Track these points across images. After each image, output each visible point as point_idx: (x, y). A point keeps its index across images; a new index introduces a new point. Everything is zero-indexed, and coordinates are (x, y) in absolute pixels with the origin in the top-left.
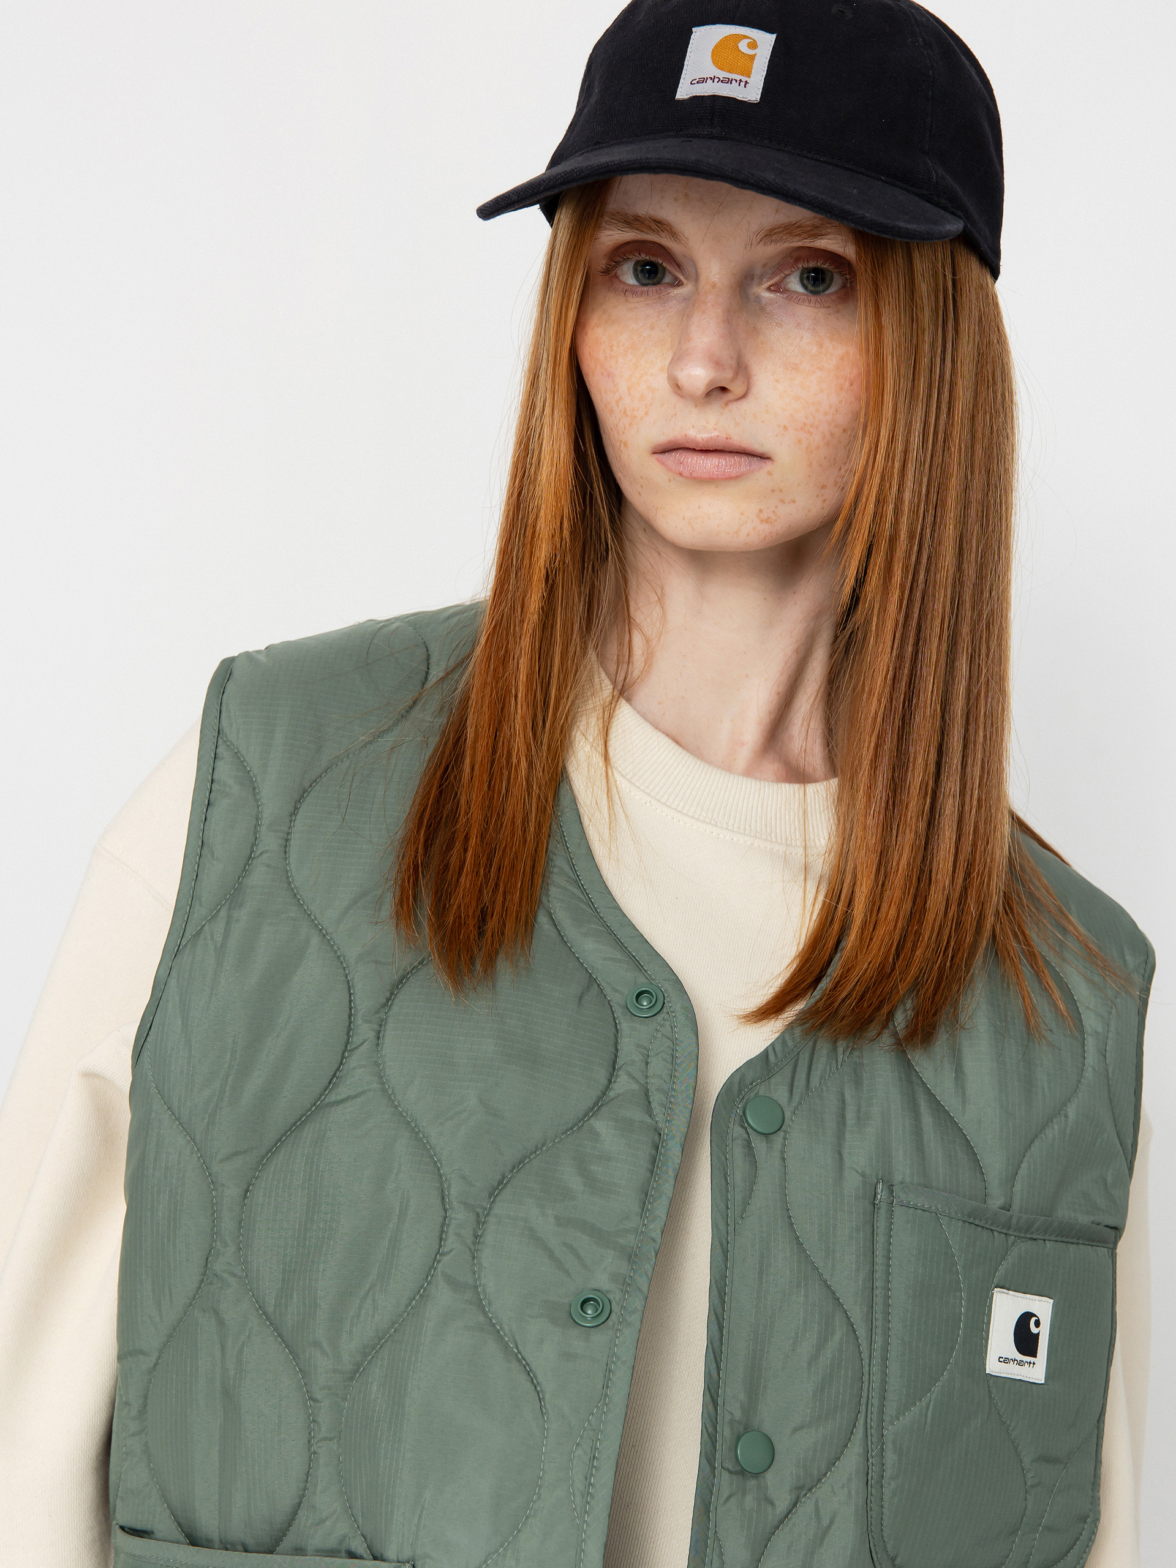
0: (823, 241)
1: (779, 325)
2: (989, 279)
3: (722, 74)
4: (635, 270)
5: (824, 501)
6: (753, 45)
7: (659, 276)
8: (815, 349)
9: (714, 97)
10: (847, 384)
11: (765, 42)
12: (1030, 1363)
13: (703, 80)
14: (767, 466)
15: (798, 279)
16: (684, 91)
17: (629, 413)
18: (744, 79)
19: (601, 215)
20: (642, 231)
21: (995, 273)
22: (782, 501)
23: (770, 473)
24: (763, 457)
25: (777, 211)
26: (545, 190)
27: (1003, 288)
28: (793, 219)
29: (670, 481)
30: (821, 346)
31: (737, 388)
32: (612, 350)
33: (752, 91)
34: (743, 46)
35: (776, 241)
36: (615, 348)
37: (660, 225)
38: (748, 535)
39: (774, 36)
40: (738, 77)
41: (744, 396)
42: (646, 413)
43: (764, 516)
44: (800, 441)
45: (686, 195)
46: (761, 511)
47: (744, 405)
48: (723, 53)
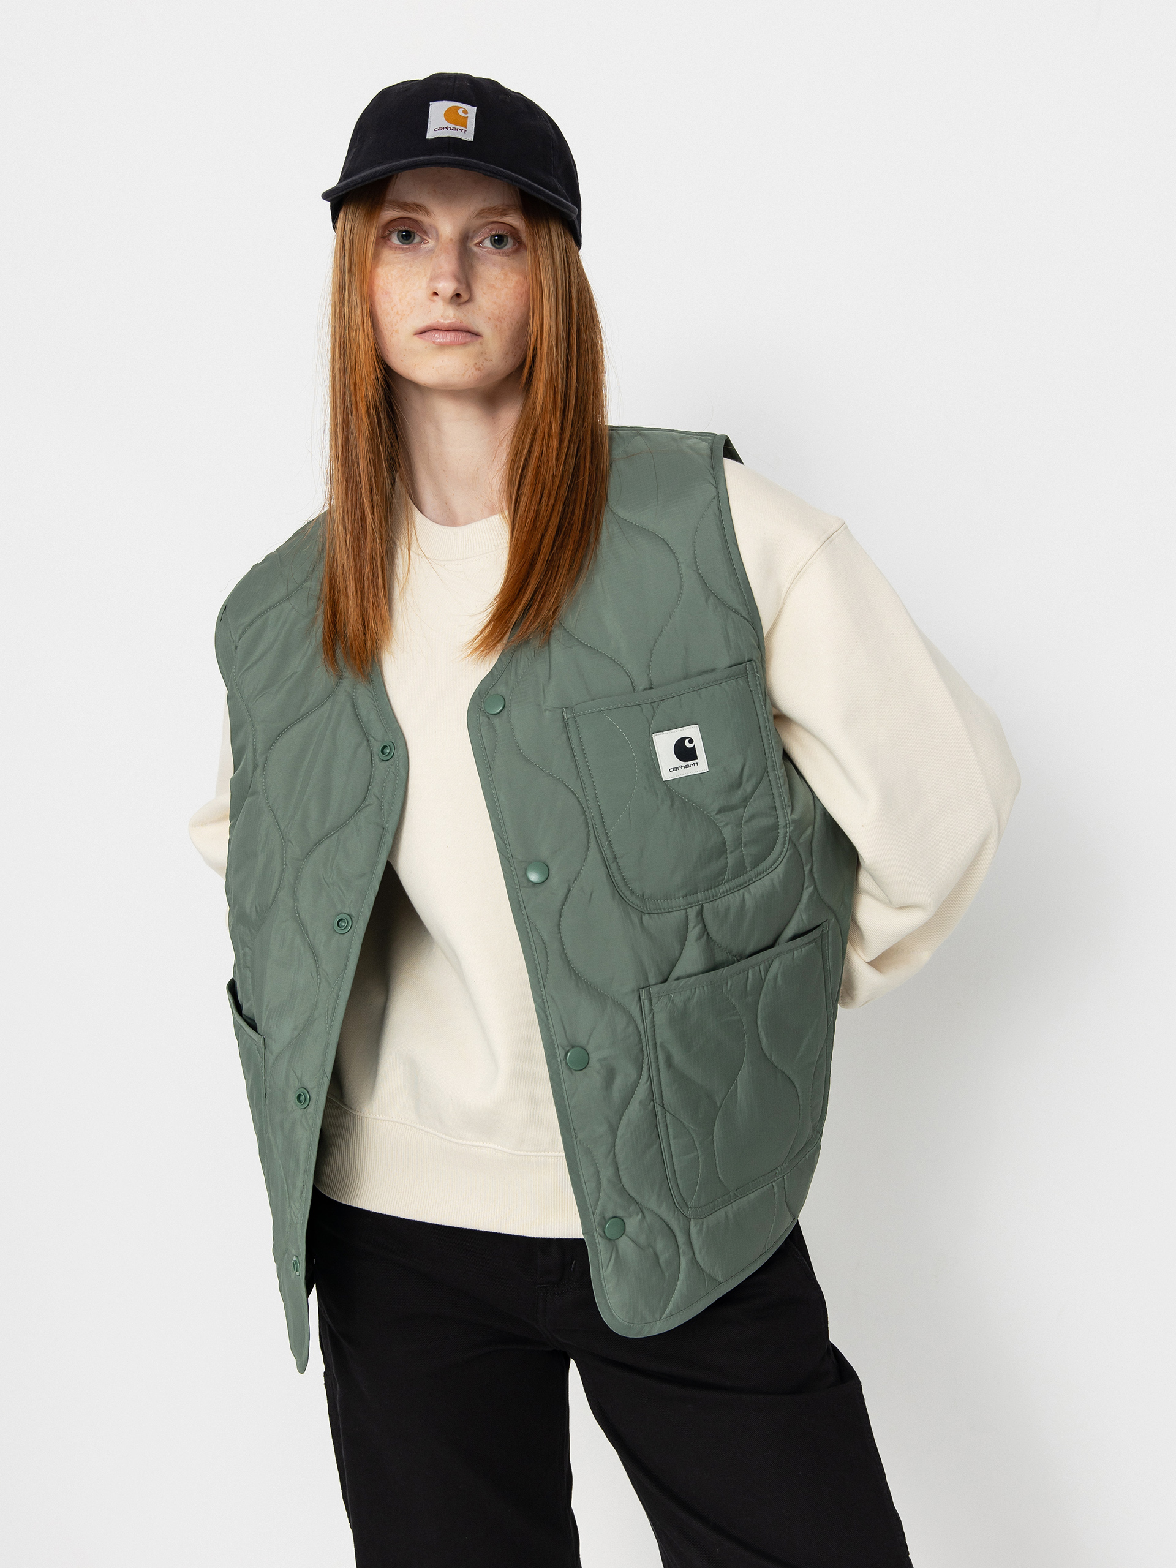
0: (507, 218)
1: (483, 264)
2: (576, 248)
3: (452, 126)
4: (398, 235)
5: (506, 361)
6: (465, 112)
7: (412, 238)
8: (503, 277)
9: (449, 137)
10: (519, 297)
11: (472, 111)
12: (694, 764)
13: (442, 129)
14: (480, 340)
15: (489, 241)
16: (431, 134)
17: (400, 313)
18: (464, 129)
19: (382, 204)
20: (407, 211)
21: (579, 243)
22: (486, 360)
23: (481, 343)
24: (477, 335)
25: (485, 200)
26: (379, 175)
27: (583, 253)
28: (492, 205)
29: (426, 347)
30: (506, 275)
31: (465, 297)
32: (388, 279)
33: (469, 135)
34: (460, 112)
35: (483, 217)
36: (390, 278)
37: (419, 208)
38: (469, 377)
39: (476, 108)
40: (461, 128)
41: (468, 301)
42: (411, 312)
43: (477, 367)
44: (496, 326)
45: (435, 191)
46: (476, 364)
47: (468, 306)
48: (450, 115)
